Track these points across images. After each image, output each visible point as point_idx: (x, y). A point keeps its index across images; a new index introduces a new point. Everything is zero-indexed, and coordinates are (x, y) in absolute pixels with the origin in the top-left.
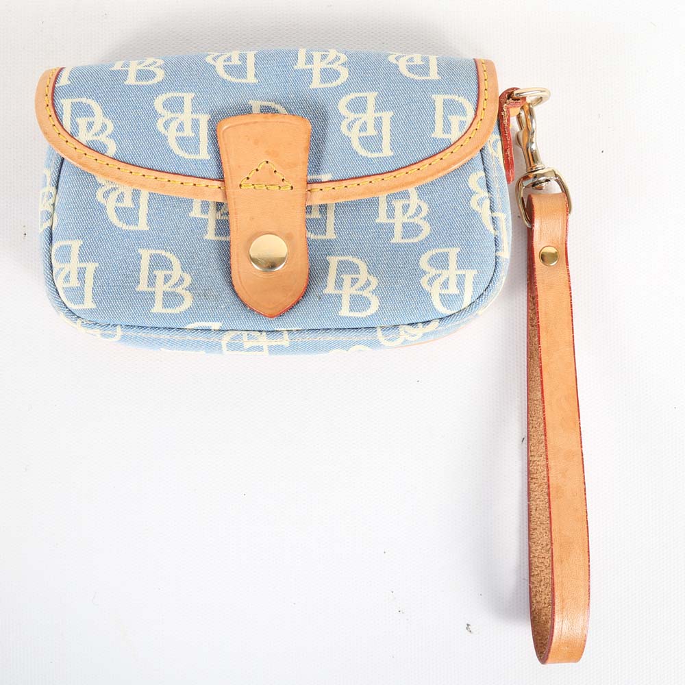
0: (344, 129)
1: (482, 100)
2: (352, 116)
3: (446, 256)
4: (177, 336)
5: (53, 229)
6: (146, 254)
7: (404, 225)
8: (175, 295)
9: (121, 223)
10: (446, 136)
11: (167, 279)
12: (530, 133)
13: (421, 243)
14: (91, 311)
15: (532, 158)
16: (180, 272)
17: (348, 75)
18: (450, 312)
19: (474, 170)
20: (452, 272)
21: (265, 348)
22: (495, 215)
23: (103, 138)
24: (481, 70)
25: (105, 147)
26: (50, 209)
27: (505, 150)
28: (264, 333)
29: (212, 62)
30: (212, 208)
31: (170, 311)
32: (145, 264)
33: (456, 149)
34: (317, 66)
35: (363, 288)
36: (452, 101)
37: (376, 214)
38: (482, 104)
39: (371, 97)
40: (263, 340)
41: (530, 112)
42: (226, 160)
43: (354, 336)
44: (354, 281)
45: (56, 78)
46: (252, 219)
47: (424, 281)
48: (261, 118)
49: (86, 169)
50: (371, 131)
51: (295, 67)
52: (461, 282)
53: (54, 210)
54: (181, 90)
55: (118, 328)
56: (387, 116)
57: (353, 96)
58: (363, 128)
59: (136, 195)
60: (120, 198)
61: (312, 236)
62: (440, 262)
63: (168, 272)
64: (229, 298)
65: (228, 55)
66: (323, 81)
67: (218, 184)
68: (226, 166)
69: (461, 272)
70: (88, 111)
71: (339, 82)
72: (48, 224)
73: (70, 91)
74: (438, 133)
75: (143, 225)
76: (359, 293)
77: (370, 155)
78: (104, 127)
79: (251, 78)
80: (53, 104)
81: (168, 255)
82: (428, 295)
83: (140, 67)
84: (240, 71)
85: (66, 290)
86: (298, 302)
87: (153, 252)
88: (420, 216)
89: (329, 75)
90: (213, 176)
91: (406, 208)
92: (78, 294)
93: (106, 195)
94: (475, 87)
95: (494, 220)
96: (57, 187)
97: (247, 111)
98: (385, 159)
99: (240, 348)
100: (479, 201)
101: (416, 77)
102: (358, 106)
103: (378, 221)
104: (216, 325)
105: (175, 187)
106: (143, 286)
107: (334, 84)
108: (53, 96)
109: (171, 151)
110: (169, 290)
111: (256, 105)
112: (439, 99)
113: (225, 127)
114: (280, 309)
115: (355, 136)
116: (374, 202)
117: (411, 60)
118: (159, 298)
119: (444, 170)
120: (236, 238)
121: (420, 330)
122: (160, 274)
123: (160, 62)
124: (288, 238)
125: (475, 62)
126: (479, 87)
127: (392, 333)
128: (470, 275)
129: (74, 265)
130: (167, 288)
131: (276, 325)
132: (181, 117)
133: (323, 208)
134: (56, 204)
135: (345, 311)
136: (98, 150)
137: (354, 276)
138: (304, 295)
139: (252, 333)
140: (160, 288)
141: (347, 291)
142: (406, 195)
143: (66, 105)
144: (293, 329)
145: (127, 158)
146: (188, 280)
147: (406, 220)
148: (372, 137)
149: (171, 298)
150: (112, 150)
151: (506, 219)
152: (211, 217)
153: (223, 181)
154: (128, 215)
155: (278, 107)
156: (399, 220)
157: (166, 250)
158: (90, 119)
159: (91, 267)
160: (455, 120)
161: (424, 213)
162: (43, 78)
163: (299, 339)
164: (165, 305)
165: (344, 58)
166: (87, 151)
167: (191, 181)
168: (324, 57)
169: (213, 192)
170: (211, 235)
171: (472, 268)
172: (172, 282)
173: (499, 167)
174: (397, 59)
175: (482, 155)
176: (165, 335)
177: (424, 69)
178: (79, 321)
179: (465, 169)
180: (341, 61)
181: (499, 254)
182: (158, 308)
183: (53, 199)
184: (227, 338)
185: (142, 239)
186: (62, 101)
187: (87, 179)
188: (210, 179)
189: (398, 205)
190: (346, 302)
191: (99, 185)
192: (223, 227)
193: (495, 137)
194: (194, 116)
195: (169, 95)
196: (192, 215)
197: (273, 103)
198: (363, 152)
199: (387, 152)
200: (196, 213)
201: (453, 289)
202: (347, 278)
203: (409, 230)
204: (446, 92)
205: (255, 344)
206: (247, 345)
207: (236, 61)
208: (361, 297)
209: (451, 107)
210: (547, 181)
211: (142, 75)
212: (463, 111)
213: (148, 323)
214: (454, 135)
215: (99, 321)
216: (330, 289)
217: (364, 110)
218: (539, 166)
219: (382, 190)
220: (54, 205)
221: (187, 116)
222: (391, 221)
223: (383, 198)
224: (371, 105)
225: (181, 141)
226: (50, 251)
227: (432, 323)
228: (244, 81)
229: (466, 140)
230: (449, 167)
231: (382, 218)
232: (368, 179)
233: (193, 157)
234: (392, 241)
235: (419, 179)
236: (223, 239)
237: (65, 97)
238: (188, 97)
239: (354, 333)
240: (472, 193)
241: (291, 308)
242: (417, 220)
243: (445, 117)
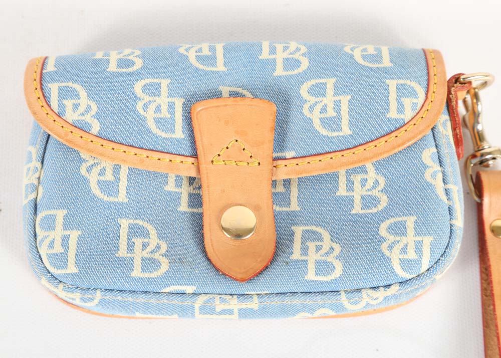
0: (306, 111)
1: (432, 84)
2: (313, 100)
3: (404, 224)
4: (153, 300)
5: (38, 200)
6: (125, 224)
7: (363, 197)
8: (153, 260)
9: (103, 194)
10: (400, 116)
11: (145, 246)
12: (476, 115)
13: (380, 212)
14: (73, 275)
15: (479, 137)
16: (157, 240)
17: (308, 64)
18: (408, 276)
19: (426, 146)
20: (410, 238)
21: (236, 312)
22: (448, 186)
23: (88, 118)
24: (429, 57)
25: (90, 126)
26: (36, 182)
27: (454, 129)
28: (235, 297)
29: (185, 53)
30: (185, 183)
31: (148, 275)
32: (124, 232)
33: (409, 127)
34: (280, 56)
35: (327, 254)
36: (404, 86)
37: (337, 188)
38: (432, 88)
39: (330, 82)
40: (234, 304)
41: (476, 96)
42: (200, 138)
43: (319, 299)
44: (318, 248)
45: (43, 65)
46: (223, 191)
47: (384, 247)
48: (231, 101)
49: (71, 146)
50: (331, 113)
51: (260, 58)
52: (419, 248)
53: (39, 183)
54: (159, 77)
55: (98, 292)
56: (345, 99)
57: (313, 82)
58: (324, 110)
59: (117, 169)
60: (102, 172)
61: (278, 209)
62: (399, 229)
63: (146, 240)
64: (204, 264)
65: (199, 46)
66: (286, 69)
67: (192, 160)
68: (199, 144)
69: (418, 238)
70: (74, 94)
71: (300, 70)
72: (33, 196)
73: (57, 76)
74: (393, 114)
75: (122, 197)
76: (324, 258)
77: (330, 134)
78: (89, 108)
79: (220, 67)
80: (41, 88)
81: (146, 225)
82: (388, 260)
83: (120, 56)
84: (211, 60)
85: (49, 256)
86: (267, 267)
87: (131, 221)
88: (378, 189)
89: (290, 63)
90: (187, 153)
91: (364, 182)
92: (61, 260)
93: (89, 170)
94: (425, 73)
95: (447, 192)
96: (42, 163)
97: (218, 95)
98: (345, 137)
99: (212, 311)
100: (432, 174)
101: (371, 65)
102: (318, 91)
103: (338, 194)
104: (190, 289)
105: (153, 162)
106: (122, 253)
107: (296, 72)
108: (41, 80)
109: (149, 130)
110: (146, 256)
111: (225, 90)
112: (392, 84)
113: (200, 109)
114: (251, 273)
115: (316, 118)
116: (334, 177)
117: (365, 50)
118: (138, 262)
119: (399, 146)
120: (208, 210)
121: (381, 294)
122: (138, 242)
123: (138, 52)
124: (256, 209)
125: (424, 51)
126: (428, 73)
127: (355, 296)
128: (427, 241)
129: (58, 233)
130: (145, 254)
131: (246, 289)
132: (159, 101)
133: (287, 183)
134: (41, 178)
135: (311, 276)
136: (83, 128)
137: (318, 244)
138: (273, 260)
139: (224, 296)
140: (139, 255)
141: (313, 257)
142: (363, 170)
143: (53, 89)
144: (263, 292)
145: (110, 136)
146: (164, 247)
147: (364, 193)
148: (332, 118)
149: (149, 264)
150: (96, 128)
151: (458, 191)
152: (185, 191)
153: (197, 158)
154: (110, 188)
155: (245, 92)
156: (358, 193)
157: (143, 220)
158: (76, 101)
159: (74, 235)
160: (407, 102)
161: (381, 186)
162: (31, 63)
163: (267, 301)
164: (143, 270)
165: (304, 49)
166: (73, 129)
167: (167, 157)
168: (285, 49)
169: (187, 168)
170: (184, 206)
171: (429, 234)
172: (149, 249)
173: (449, 143)
174: (352, 50)
175: (433, 133)
176: (142, 299)
177: (378, 58)
178: (61, 285)
179: (419, 145)
180: (302, 51)
181: (453, 222)
182: (137, 273)
183: (38, 173)
184: (200, 300)
185: (121, 210)
186: (50, 85)
187: (71, 153)
188: (184, 156)
189: (357, 179)
190: (311, 267)
191: (82, 161)
192: (196, 200)
193: (445, 117)
194: (170, 100)
195: (148, 81)
196: (167, 188)
197: (241, 89)
198: (324, 132)
199: (346, 131)
200: (171, 187)
201: (412, 255)
202: (312, 246)
203: (369, 202)
204: (398, 78)
205: (227, 307)
206: (219, 307)
207: (206, 52)
208: (325, 262)
209: (403, 91)
210: (494, 158)
211: (122, 63)
212: (415, 94)
213: (127, 287)
214: (408, 115)
215: (81, 285)
216: (296, 255)
217: (324, 95)
218: (486, 145)
219: (342, 165)
220: (39, 178)
221: (163, 100)
222: (351, 194)
223: (342, 173)
224: (330, 90)
225: (159, 122)
226: (34, 221)
227: (392, 287)
228: (214, 69)
229: (418, 121)
230: (404, 144)
231: (342, 191)
232: (329, 156)
233: (169, 136)
234: (352, 212)
235: (376, 155)
236: (195, 210)
237: (52, 81)
238: (165, 83)
239: (320, 296)
240: (426, 167)
241: (261, 273)
242: (375, 193)
243: (398, 100)
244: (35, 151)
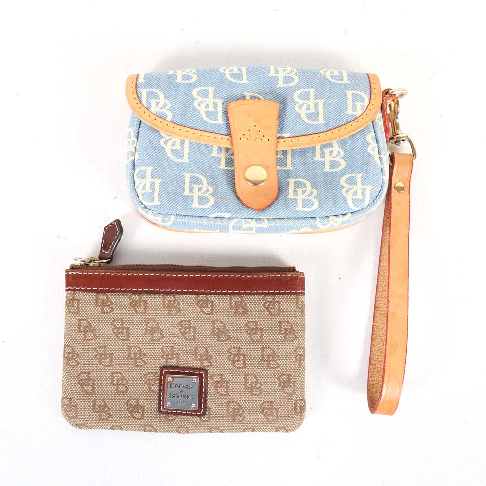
0: (297, 109)
1: (373, 94)
2: (301, 102)
3: (355, 178)
4: (205, 221)
5: (135, 161)
6: (188, 176)
7: (330, 162)
8: (205, 198)
9: (174, 158)
10: (354, 113)
11: (200, 189)
12: (396, 114)
13: (341, 171)
14: (158, 206)
15: (396, 127)
16: (207, 185)
17: (298, 80)
18: (357, 209)
19: (369, 132)
20: (359, 187)
22: (381, 156)
23: (165, 111)
24: (371, 78)
25: (166, 116)
26: (134, 150)
27: (385, 122)
28: (254, 220)
29: (223, 72)
30: (223, 151)
31: (202, 206)
32: (187, 181)
33: (359, 120)
34: (281, 75)
35: (309, 195)
36: (357, 95)
37: (315, 156)
38: (373, 96)
39: (312, 91)
40: (253, 224)
41: (397, 103)
42: (233, 124)
43: (304, 222)
44: (304, 192)
45: (137, 79)
46: (247, 157)
47: (343, 191)
48: (252, 101)
49: (154, 127)
50: (312, 110)
51: (269, 75)
52: (363, 192)
53: (136, 151)
54: (207, 86)
55: (172, 216)
56: (321, 102)
57: (302, 91)
58: (308, 108)
59: (182, 142)
60: (174, 144)
61: (279, 168)
62: (352, 181)
63: (200, 186)
64: (235, 201)
65: (232, 68)
66: (285, 83)
67: (227, 137)
68: (232, 127)
69: (364, 187)
70: (156, 96)
71: (293, 84)
72: (132, 158)
73: (145, 86)
74: (350, 111)
75: (186, 159)
76: (307, 198)
77: (311, 123)
78: (165, 105)
79: (245, 80)
80: (136, 92)
81: (200, 176)
82: (346, 199)
83: (184, 73)
84: (239, 76)
85: (143, 195)
86: (273, 202)
87: (191, 174)
88: (339, 157)
89: (288, 79)
90: (225, 134)
91: (331, 152)
92: (150, 197)
93: (166, 142)
94: (369, 87)
95: (380, 159)
96: (137, 138)
97: (243, 98)
98: (320, 125)
99: (239, 228)
101: (337, 82)
102: (305, 97)
103: (315, 159)
104: (227, 215)
105: (205, 139)
106: (186, 193)
107: (291, 85)
108: (136, 88)
109: (202, 119)
110: (201, 195)
111: (248, 95)
112: (349, 94)
113: (233, 106)
114: (264, 206)
115: (303, 112)
116: (313, 149)
117: (332, 72)
118: (196, 199)
119: (353, 131)
120: (238, 168)
121: (340, 219)
122: (196, 187)
123: (194, 71)
124: (266, 167)
125: (367, 74)
126: (371, 87)
127: (325, 221)
128: (369, 188)
129: (148, 181)
130: (200, 194)
131: (261, 215)
132: (207, 100)
133: (285, 152)
134: (137, 147)
135: (299, 208)
136: (162, 117)
137: (304, 189)
138: (276, 199)
139: (247, 220)
140: (196, 194)
141: (301, 197)
142: (331, 145)
143: (144, 93)
144: (270, 218)
145: (178, 122)
146: (211, 190)
147: (331, 159)
148: (313, 113)
149: (203, 200)
150: (170, 117)
151: (387, 159)
152: (223, 156)
153: (231, 136)
154: (178, 154)
155: (260, 96)
156: (328, 159)
157: (198, 173)
158: (158, 100)
159: (158, 182)
160: (358, 104)
161: (341, 156)
162: (129, 78)
163: (273, 223)
164: (199, 204)
165: (295, 71)
166: (156, 117)
167: (213, 135)
168: (284, 70)
169: (225, 142)
170: (223, 166)
171: (370, 184)
172: (203, 191)
173: (382, 130)
174: (325, 72)
175: (373, 124)
176: (198, 221)
177: (340, 77)
178: (150, 212)
179: (364, 131)
180: (294, 73)
181: (384, 177)
182: (195, 205)
183: (135, 144)
184: (234, 221)
185: (185, 167)
186: (141, 91)
187: (154, 132)
188: (223, 135)
189: (327, 151)
190: (300, 203)
191: (161, 137)
192: (230, 162)
193: (380, 115)
194: (214, 100)
195: (201, 88)
196: (212, 155)
197: (257, 95)
198: (308, 122)
199: (321, 121)
200: (215, 153)
201: (359, 196)
202: (300, 190)
203: (334, 164)
204: (353, 90)
205: (248, 226)
206: (244, 226)
207: (236, 71)
208: (308, 200)
209: (356, 98)
210: (403, 141)
211: (185, 77)
213: (189, 214)
214: (359, 112)
215: (162, 212)
216: (291, 195)
217: (308, 99)
218: (399, 132)
219: (319, 142)
220: (135, 148)
221: (210, 100)
222: (323, 160)
223: (318, 147)
224: (312, 96)
225: (208, 114)
226: (133, 174)
227: (347, 215)
228: (241, 82)
229: (365, 116)
230: (356, 130)
231: (318, 158)
232: (311, 136)
233: (214, 122)
234: (324, 171)
235: (340, 136)
236: (229, 168)
237: (143, 88)
238: (211, 90)
239: (304, 220)
240: (368, 144)
241: (269, 206)
242: (338, 159)
243: (353, 103)
244: (133, 132)
